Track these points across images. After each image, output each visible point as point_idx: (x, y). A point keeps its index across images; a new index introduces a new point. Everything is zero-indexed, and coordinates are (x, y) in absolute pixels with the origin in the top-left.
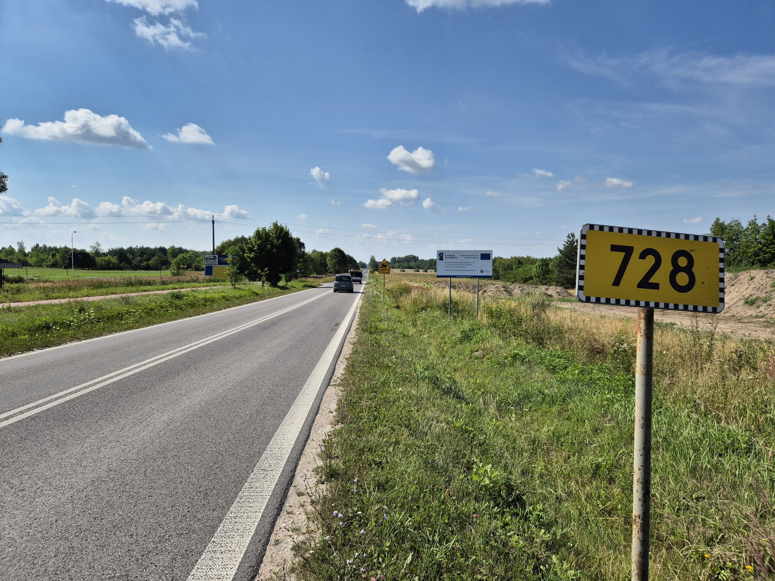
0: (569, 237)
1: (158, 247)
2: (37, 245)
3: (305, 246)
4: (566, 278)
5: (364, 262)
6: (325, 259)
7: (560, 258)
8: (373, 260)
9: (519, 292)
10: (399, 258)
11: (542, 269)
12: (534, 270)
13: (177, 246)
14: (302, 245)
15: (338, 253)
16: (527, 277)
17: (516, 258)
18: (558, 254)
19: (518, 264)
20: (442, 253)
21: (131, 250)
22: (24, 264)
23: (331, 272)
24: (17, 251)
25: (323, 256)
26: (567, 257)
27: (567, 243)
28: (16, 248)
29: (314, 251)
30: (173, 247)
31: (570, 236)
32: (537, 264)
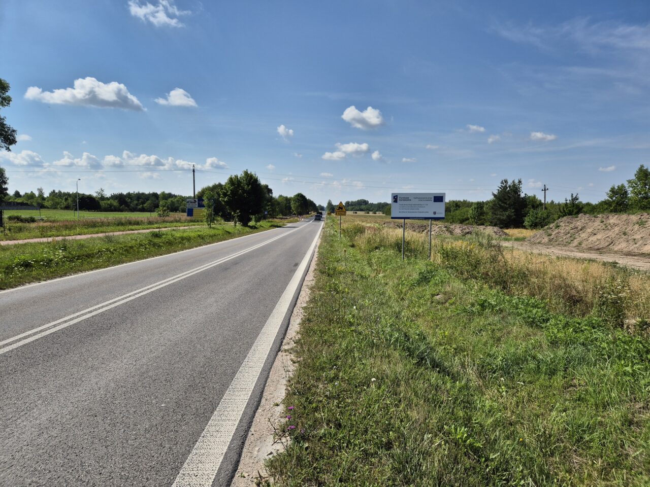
0: (502, 183)
1: (151, 192)
2: (54, 191)
3: (273, 191)
4: (499, 219)
5: (322, 205)
6: (290, 203)
7: (494, 201)
8: (330, 204)
9: (460, 232)
10: (352, 202)
11: (477, 211)
12: (470, 212)
13: (167, 192)
14: (270, 191)
15: (301, 198)
16: (464, 218)
17: (454, 201)
18: (491, 198)
19: (456, 207)
20: (397, 196)
21: (129, 194)
22: (41, 206)
23: (295, 214)
24: (37, 196)
25: (288, 200)
26: (500, 200)
27: (500, 188)
28: (37, 194)
29: (281, 196)
30: (164, 192)
31: (504, 182)
32: (473, 207)
